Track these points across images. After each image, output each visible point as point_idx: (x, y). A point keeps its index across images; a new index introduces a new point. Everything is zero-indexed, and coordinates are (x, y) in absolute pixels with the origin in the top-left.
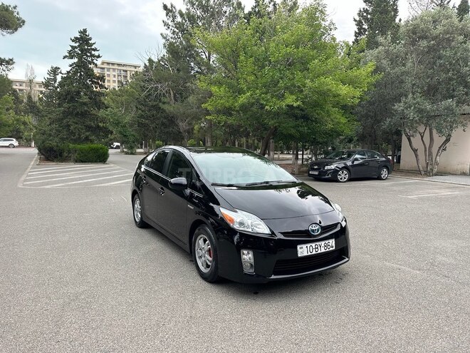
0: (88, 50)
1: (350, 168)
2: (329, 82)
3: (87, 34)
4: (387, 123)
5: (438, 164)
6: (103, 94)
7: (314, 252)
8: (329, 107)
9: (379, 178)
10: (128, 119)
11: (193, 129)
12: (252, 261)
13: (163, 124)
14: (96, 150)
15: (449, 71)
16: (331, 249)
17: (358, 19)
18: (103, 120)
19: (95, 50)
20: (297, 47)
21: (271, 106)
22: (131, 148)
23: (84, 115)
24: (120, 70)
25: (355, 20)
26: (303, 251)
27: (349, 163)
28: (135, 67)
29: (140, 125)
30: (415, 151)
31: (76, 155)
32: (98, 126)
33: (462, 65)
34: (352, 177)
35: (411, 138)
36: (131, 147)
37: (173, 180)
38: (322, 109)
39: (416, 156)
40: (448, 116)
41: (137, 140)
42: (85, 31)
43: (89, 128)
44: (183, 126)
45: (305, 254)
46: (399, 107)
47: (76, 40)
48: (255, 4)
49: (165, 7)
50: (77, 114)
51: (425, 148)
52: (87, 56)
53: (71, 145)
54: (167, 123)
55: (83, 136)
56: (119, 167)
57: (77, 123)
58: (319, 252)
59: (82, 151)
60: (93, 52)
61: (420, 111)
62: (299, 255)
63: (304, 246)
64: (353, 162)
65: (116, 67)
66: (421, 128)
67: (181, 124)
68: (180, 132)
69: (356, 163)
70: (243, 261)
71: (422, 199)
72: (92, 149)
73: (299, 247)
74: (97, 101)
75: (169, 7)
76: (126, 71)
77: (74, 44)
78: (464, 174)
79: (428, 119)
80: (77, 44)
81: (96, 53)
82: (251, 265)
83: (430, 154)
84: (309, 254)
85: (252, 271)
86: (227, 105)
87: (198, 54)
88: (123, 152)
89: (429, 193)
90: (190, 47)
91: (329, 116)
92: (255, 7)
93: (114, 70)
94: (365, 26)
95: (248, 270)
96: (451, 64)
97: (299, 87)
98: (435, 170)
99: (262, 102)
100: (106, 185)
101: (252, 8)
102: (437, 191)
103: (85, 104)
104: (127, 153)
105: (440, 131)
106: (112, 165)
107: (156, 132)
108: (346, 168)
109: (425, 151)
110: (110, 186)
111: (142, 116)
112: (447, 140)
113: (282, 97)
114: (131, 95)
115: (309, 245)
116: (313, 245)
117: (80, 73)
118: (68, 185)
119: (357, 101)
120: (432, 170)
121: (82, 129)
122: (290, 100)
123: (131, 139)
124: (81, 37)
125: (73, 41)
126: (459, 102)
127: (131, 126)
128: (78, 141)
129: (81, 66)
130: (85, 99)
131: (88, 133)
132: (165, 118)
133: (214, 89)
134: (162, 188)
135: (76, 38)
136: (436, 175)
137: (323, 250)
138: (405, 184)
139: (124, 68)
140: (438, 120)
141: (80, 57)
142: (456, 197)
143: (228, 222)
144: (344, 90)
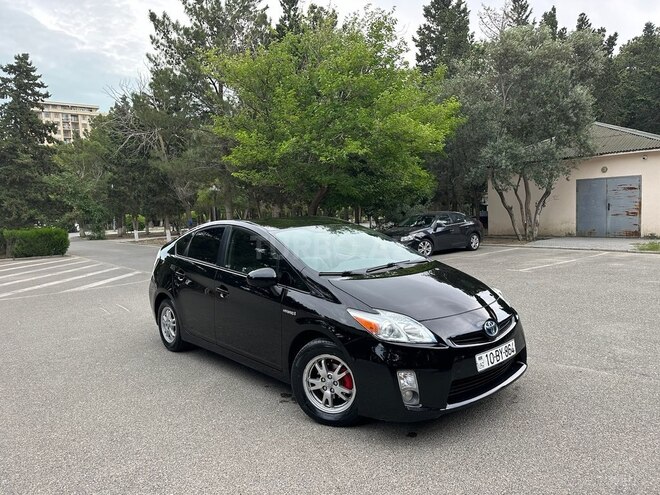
0: (28, 86)
1: (433, 238)
2: (405, 121)
3: (29, 61)
4: (472, 174)
5: (538, 225)
6: (53, 151)
7: (496, 363)
8: (405, 155)
9: (469, 249)
10: (90, 186)
11: (196, 196)
12: (415, 386)
13: (150, 190)
14: (47, 237)
15: (545, 103)
16: (513, 354)
17: (418, 37)
18: (56, 190)
19: (41, 86)
20: (357, 75)
21: (326, 157)
22: (98, 229)
23: (23, 183)
24: (67, 115)
25: (415, 40)
26: (484, 362)
27: (431, 231)
28: (91, 109)
29: (113, 194)
30: (509, 209)
31: (16, 246)
32: (49, 200)
33: (561, 96)
34: (437, 249)
35: (504, 193)
36: (98, 227)
37: (252, 274)
38: (396, 159)
39: (511, 216)
40: (547, 162)
41: (107, 217)
42: (26, 57)
43: (33, 203)
44: (182, 191)
45: (486, 367)
46: (486, 152)
47: (10, 69)
48: (283, 15)
49: (153, 17)
50: (13, 182)
51: (521, 205)
52: (28, 94)
53: (5, 231)
54: (157, 189)
55: (25, 216)
56: (89, 260)
57: (13, 197)
58: (501, 360)
59: (24, 238)
60: (37, 89)
61: (514, 157)
62: (479, 370)
63: (483, 355)
64: (435, 230)
65: (59, 110)
66: (514, 180)
67: (179, 189)
68: (177, 201)
69: (439, 230)
70: (402, 388)
71: (537, 271)
72: (42, 235)
73: (477, 357)
74: (43, 161)
75: (159, 16)
76: (76, 116)
77: (5, 75)
78: (569, 235)
79: (522, 167)
80: (13, 76)
81: (42, 91)
82: (414, 393)
83: (528, 212)
84: (491, 365)
85: (416, 401)
86: (260, 157)
87: (207, 86)
88: (85, 236)
89: (543, 264)
90: (196, 76)
91: (406, 167)
92: (285, 19)
93: (57, 114)
94: (429, 48)
95: (410, 402)
96: (547, 94)
97: (363, 129)
98: (536, 233)
99: (313, 151)
100: (82, 288)
101: (280, 20)
102: (550, 260)
103: (26, 166)
104: (91, 238)
105: (539, 182)
106: (77, 258)
107: (139, 203)
108: (427, 237)
109: (521, 208)
110: (91, 290)
111: (112, 181)
112: (547, 193)
113: (340, 144)
114: (94, 150)
115: (488, 353)
116: (493, 351)
117: (15, 119)
118: (18, 295)
119: (441, 146)
120: (532, 233)
121: (22, 205)
122: (353, 147)
123: (97, 216)
124: (19, 66)
125: (5, 70)
126: (560, 143)
127: (96, 196)
128: (18, 223)
129: (16, 109)
130: (26, 159)
131: (32, 212)
132: (153, 181)
133: (241, 135)
134: (222, 287)
135: (11, 67)
136: (537, 239)
137: (505, 358)
138: (505, 254)
139: (73, 112)
140: (535, 168)
141: (16, 97)
142: (576, 266)
143: (369, 330)
144: (427, 131)
